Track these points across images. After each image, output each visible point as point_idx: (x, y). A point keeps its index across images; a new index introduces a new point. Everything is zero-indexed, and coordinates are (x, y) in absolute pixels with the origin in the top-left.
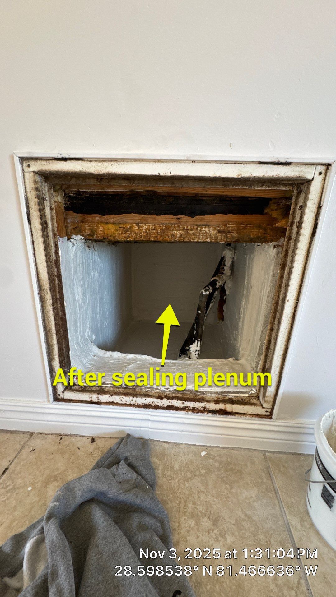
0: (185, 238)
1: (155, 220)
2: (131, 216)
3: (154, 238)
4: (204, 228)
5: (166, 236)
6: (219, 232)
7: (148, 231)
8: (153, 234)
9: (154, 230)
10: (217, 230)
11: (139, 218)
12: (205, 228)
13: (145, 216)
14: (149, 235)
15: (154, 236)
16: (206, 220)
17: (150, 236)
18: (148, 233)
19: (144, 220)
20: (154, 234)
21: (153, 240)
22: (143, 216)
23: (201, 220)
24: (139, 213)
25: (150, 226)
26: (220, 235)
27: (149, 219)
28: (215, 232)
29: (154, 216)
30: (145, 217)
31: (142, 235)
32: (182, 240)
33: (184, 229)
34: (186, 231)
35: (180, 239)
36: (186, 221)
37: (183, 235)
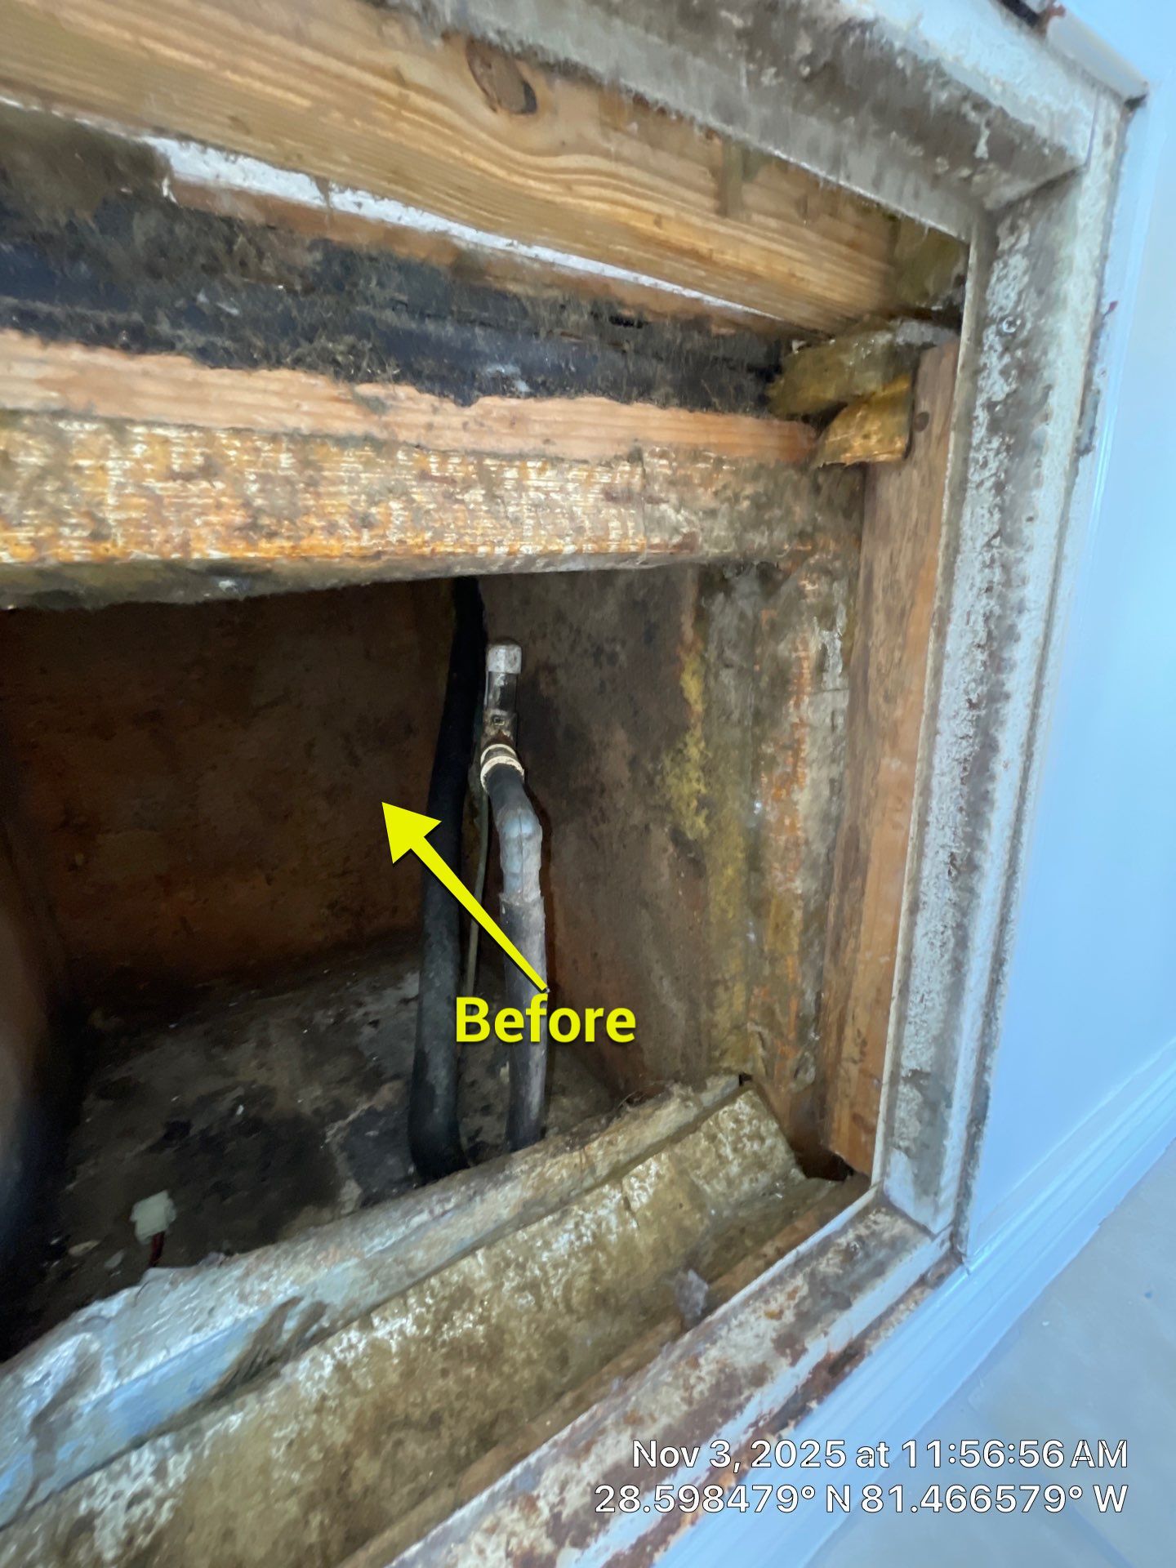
0: (438, 536)
1: (203, 402)
3: (225, 541)
4: (533, 475)
5: (314, 521)
6: (610, 496)
7: (151, 482)
8: (205, 510)
9: (208, 472)
10: (597, 489)
12: (542, 470)
13: (105, 358)
14: (169, 514)
15: (213, 519)
16: (537, 429)
17: (189, 523)
18: (158, 499)
19: (104, 394)
20: (219, 506)
21: (216, 555)
23: (514, 422)
25: (166, 441)
26: (613, 511)
27: (149, 386)
28: (591, 498)
29: (182, 367)
30: (102, 370)
31: (112, 517)
32: (427, 550)
33: (424, 476)
34: (437, 489)
35: (410, 542)
36: (430, 427)
37: (428, 512)
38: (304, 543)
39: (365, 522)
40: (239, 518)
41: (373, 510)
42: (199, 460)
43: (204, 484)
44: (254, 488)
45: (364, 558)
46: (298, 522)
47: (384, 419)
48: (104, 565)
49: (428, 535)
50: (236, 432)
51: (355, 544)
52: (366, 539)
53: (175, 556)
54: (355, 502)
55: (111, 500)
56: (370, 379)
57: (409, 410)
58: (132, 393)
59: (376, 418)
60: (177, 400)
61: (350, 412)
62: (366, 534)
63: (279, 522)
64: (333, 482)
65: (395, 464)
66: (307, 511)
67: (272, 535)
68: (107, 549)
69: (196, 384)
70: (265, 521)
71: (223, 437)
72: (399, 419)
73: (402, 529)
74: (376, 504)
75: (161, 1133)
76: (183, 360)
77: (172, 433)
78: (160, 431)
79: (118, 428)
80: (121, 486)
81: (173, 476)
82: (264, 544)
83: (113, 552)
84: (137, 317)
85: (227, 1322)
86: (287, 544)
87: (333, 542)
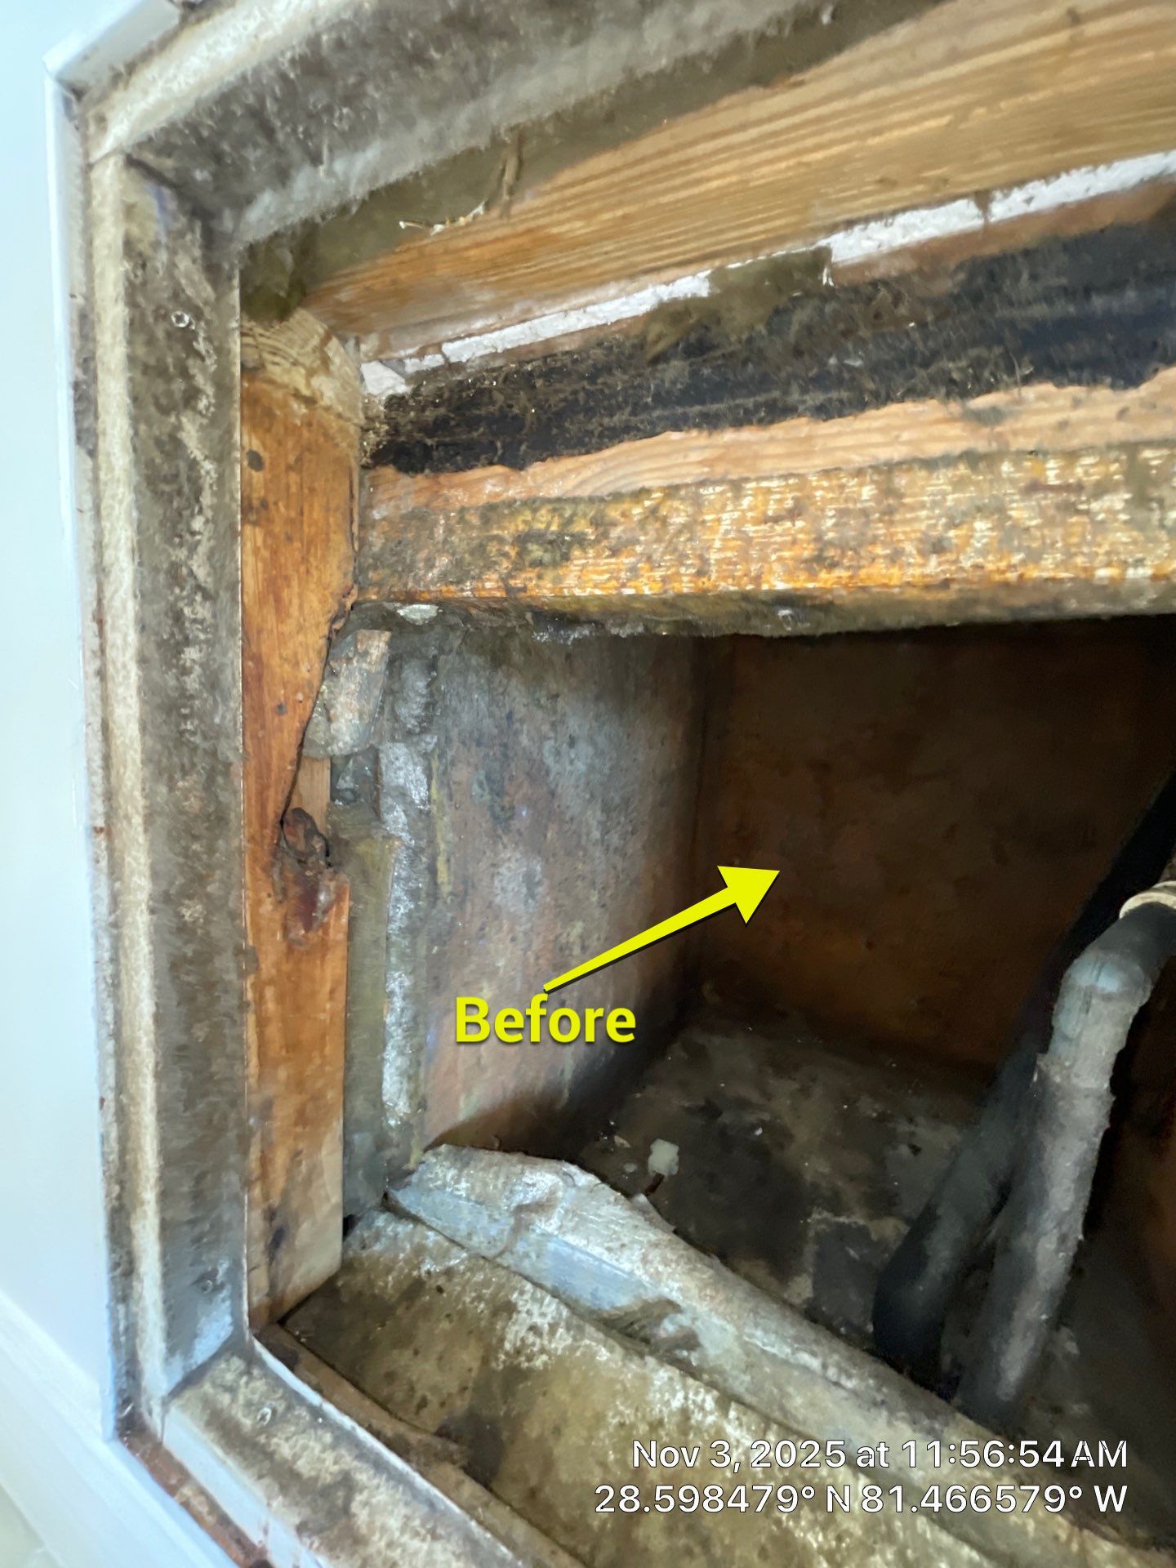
0: (1034, 557)
1: (809, 453)
2: (664, 449)
3: (790, 574)
5: (879, 550)
7: (750, 528)
8: (782, 546)
9: (793, 514)
11: (707, 454)
13: (747, 434)
14: (754, 553)
15: (786, 554)
17: (764, 559)
18: (748, 541)
19: (738, 462)
20: (794, 542)
21: (781, 586)
22: (729, 436)
24: (711, 422)
25: (769, 491)
27: (772, 449)
31: (713, 556)
32: (1012, 576)
33: (1035, 487)
34: (1049, 500)
35: (990, 567)
36: (1063, 425)
37: (1027, 529)
38: (863, 573)
39: (938, 547)
40: (807, 553)
41: (951, 533)
42: (789, 504)
43: (788, 524)
44: (830, 523)
45: (927, 587)
46: (863, 553)
47: (998, 429)
48: (701, 596)
49: (1017, 558)
50: (826, 473)
51: (917, 571)
52: (934, 567)
53: (750, 587)
54: (931, 527)
55: (717, 544)
56: (989, 389)
57: (1038, 412)
58: (757, 457)
59: (986, 430)
60: (789, 455)
61: (955, 430)
62: (934, 560)
63: (843, 555)
64: (912, 508)
65: (998, 478)
66: (874, 541)
67: (833, 565)
68: (705, 583)
69: (809, 438)
70: (831, 553)
71: (814, 480)
72: (1019, 425)
73: (983, 552)
74: (956, 526)
75: (702, 1103)
76: (803, 420)
77: (774, 484)
78: (765, 484)
79: (737, 486)
80: (727, 532)
81: (766, 520)
82: (823, 575)
83: (707, 585)
84: (776, 394)
85: (627, 1266)
86: (844, 574)
87: (895, 571)
